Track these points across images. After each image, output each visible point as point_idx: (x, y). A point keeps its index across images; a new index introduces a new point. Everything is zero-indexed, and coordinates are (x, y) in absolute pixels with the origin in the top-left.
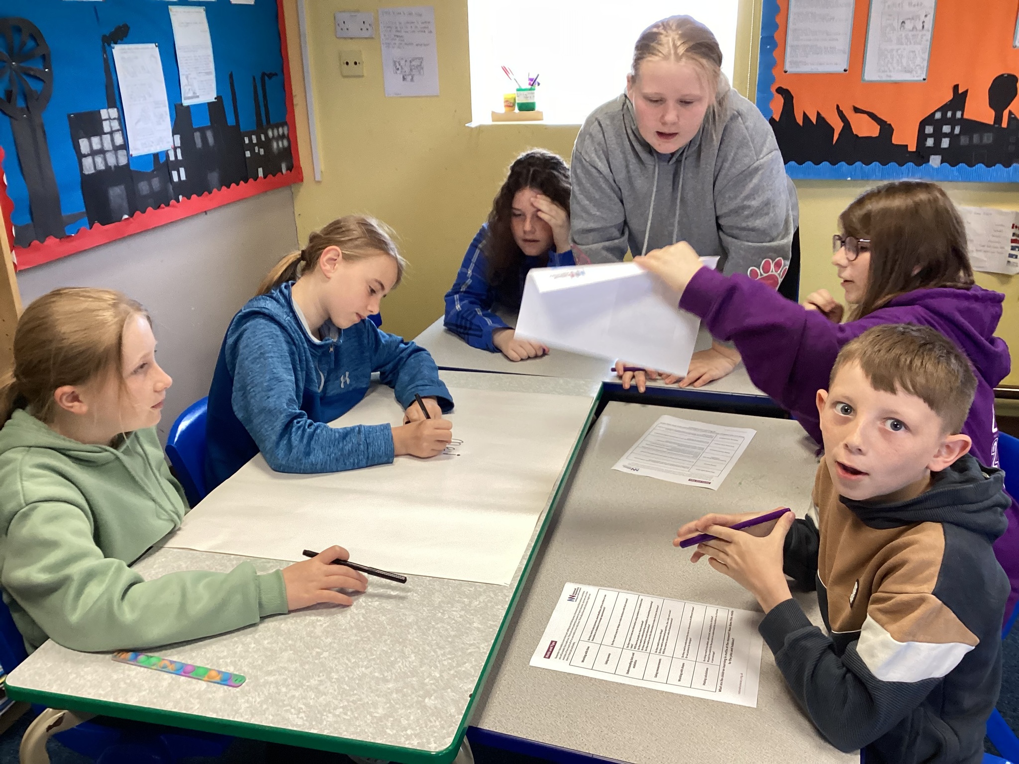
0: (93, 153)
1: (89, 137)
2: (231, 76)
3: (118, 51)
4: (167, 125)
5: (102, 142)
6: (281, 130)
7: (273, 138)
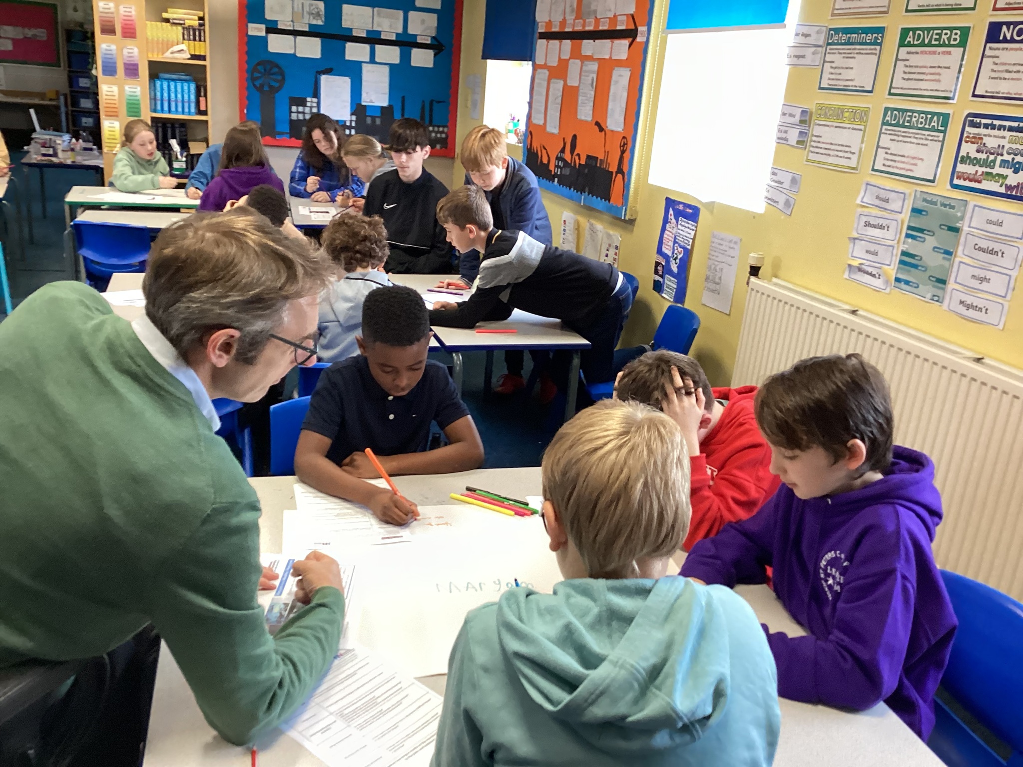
0: (298, 112)
1: (298, 105)
2: (403, 98)
3: (324, 78)
4: (348, 111)
5: (304, 109)
6: (441, 129)
7: (433, 131)
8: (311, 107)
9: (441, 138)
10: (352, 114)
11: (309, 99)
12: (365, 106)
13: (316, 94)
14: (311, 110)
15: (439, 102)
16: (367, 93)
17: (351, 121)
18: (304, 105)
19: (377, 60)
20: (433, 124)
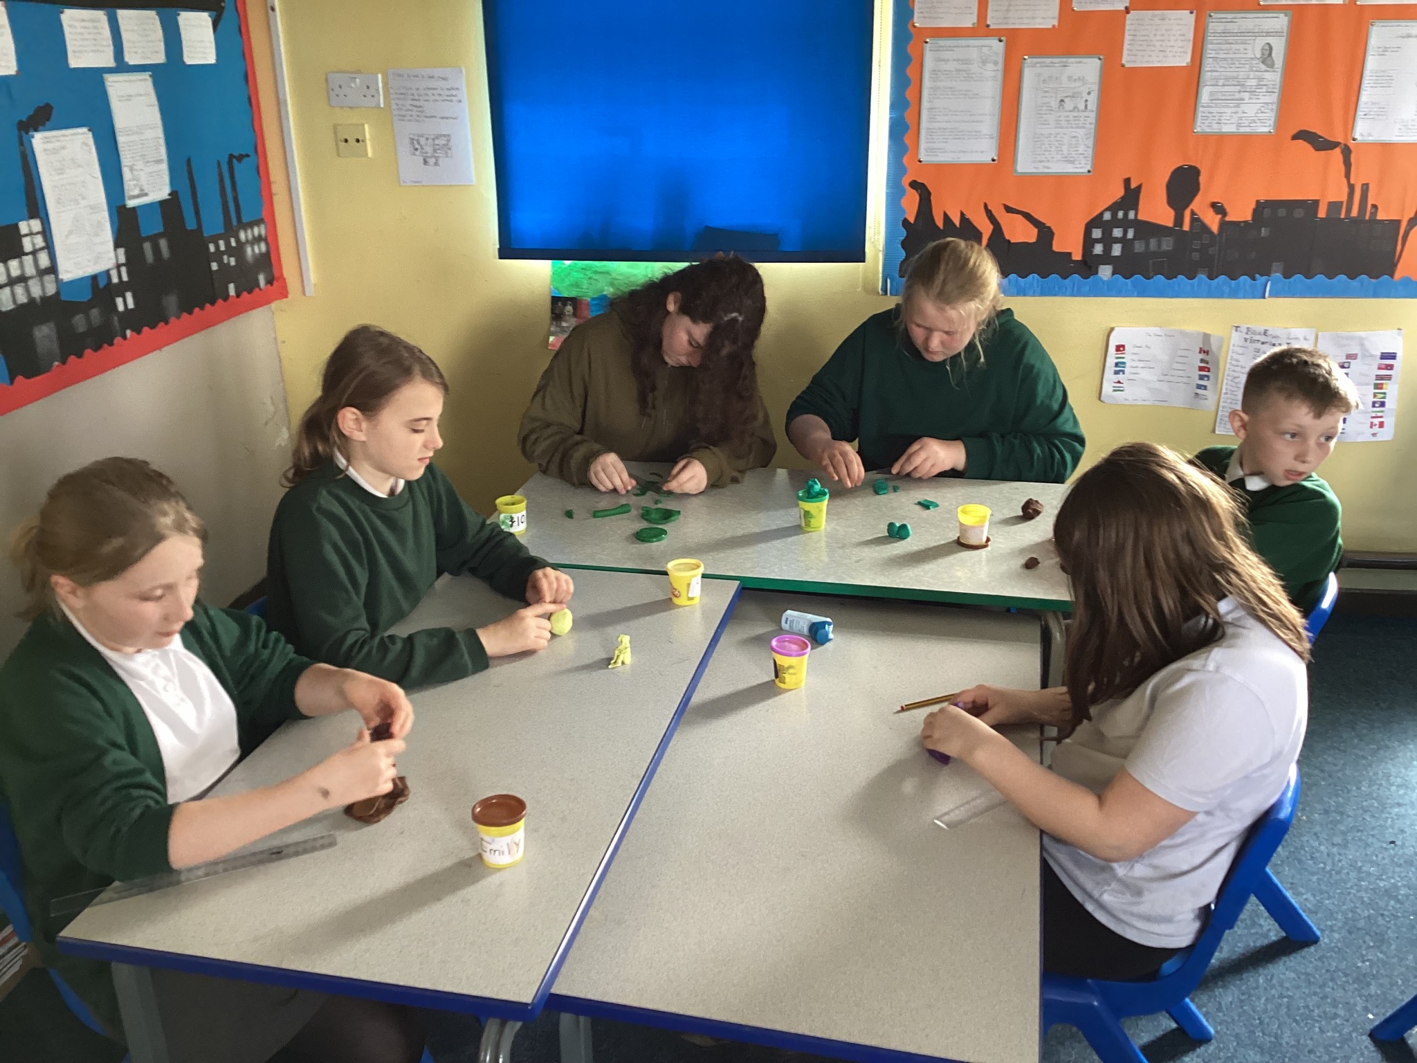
0: (12, 282)
2: (189, 164)
4: (107, 237)
5: (22, 266)
6: (256, 230)
7: (247, 241)
8: (34, 253)
9: (261, 254)
10: (117, 245)
11: (24, 227)
12: (134, 209)
13: (36, 206)
14: (36, 261)
15: (240, 158)
16: (131, 169)
17: (118, 266)
18: (19, 253)
19: (131, 59)
20: (245, 220)
